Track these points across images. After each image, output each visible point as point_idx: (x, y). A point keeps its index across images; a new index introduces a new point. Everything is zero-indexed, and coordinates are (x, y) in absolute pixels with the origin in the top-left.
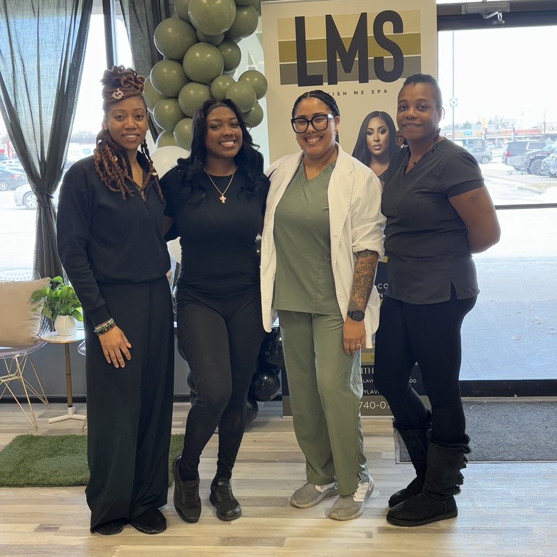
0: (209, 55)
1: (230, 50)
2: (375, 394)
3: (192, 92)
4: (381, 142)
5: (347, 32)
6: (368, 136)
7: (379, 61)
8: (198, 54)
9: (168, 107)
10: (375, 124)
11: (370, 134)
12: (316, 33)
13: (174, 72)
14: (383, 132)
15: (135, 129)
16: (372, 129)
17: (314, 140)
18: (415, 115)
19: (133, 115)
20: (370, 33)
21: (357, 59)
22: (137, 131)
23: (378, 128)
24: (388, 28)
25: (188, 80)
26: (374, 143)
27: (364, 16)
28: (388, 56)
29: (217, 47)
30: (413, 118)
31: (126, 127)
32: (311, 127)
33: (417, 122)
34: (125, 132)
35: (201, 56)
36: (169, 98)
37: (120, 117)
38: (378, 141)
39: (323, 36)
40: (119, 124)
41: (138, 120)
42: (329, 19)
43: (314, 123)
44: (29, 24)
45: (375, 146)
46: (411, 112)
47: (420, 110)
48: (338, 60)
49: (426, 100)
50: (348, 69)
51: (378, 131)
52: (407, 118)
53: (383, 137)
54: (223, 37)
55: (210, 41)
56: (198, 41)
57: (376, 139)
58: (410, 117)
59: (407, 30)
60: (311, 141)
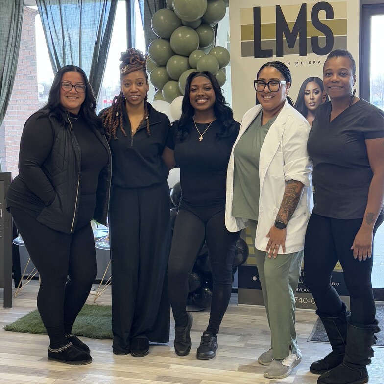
0: (188, 36)
1: (206, 31)
2: (307, 292)
3: (175, 62)
4: (315, 101)
5: (291, 18)
6: (306, 96)
7: (315, 40)
8: (180, 35)
9: (160, 72)
10: (311, 87)
11: (307, 94)
12: (268, 19)
13: (164, 47)
14: (317, 93)
15: (137, 92)
16: (309, 90)
17: (268, 97)
18: (338, 80)
19: (135, 83)
20: (309, 18)
21: (298, 38)
22: (138, 94)
23: (313, 90)
24: (322, 15)
25: (173, 53)
26: (310, 101)
27: (304, 6)
28: (322, 36)
29: (195, 29)
30: (337, 82)
31: (131, 91)
32: (267, 88)
33: (340, 85)
34: (131, 94)
35: (183, 36)
36: (161, 66)
37: (128, 84)
38: (313, 99)
39: (273, 21)
40: (127, 89)
41: (139, 86)
42: (278, 8)
43: (270, 86)
44: (75, 12)
45: (310, 103)
46: (335, 77)
47: (342, 76)
48: (284, 39)
49: (345, 69)
50: (291, 46)
51: (313, 92)
52: (332, 82)
53: (316, 96)
54: (200, 22)
55: (190, 26)
56: (182, 25)
57: (311, 98)
58: (334, 82)
59: (336, 17)
60: (266, 98)
